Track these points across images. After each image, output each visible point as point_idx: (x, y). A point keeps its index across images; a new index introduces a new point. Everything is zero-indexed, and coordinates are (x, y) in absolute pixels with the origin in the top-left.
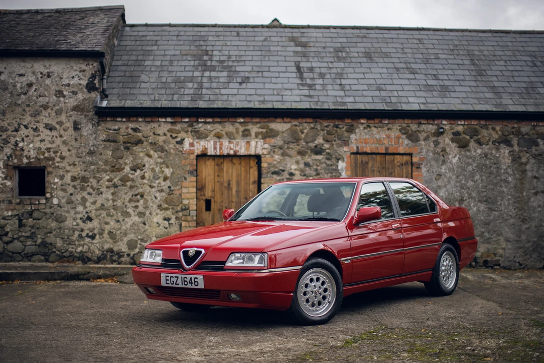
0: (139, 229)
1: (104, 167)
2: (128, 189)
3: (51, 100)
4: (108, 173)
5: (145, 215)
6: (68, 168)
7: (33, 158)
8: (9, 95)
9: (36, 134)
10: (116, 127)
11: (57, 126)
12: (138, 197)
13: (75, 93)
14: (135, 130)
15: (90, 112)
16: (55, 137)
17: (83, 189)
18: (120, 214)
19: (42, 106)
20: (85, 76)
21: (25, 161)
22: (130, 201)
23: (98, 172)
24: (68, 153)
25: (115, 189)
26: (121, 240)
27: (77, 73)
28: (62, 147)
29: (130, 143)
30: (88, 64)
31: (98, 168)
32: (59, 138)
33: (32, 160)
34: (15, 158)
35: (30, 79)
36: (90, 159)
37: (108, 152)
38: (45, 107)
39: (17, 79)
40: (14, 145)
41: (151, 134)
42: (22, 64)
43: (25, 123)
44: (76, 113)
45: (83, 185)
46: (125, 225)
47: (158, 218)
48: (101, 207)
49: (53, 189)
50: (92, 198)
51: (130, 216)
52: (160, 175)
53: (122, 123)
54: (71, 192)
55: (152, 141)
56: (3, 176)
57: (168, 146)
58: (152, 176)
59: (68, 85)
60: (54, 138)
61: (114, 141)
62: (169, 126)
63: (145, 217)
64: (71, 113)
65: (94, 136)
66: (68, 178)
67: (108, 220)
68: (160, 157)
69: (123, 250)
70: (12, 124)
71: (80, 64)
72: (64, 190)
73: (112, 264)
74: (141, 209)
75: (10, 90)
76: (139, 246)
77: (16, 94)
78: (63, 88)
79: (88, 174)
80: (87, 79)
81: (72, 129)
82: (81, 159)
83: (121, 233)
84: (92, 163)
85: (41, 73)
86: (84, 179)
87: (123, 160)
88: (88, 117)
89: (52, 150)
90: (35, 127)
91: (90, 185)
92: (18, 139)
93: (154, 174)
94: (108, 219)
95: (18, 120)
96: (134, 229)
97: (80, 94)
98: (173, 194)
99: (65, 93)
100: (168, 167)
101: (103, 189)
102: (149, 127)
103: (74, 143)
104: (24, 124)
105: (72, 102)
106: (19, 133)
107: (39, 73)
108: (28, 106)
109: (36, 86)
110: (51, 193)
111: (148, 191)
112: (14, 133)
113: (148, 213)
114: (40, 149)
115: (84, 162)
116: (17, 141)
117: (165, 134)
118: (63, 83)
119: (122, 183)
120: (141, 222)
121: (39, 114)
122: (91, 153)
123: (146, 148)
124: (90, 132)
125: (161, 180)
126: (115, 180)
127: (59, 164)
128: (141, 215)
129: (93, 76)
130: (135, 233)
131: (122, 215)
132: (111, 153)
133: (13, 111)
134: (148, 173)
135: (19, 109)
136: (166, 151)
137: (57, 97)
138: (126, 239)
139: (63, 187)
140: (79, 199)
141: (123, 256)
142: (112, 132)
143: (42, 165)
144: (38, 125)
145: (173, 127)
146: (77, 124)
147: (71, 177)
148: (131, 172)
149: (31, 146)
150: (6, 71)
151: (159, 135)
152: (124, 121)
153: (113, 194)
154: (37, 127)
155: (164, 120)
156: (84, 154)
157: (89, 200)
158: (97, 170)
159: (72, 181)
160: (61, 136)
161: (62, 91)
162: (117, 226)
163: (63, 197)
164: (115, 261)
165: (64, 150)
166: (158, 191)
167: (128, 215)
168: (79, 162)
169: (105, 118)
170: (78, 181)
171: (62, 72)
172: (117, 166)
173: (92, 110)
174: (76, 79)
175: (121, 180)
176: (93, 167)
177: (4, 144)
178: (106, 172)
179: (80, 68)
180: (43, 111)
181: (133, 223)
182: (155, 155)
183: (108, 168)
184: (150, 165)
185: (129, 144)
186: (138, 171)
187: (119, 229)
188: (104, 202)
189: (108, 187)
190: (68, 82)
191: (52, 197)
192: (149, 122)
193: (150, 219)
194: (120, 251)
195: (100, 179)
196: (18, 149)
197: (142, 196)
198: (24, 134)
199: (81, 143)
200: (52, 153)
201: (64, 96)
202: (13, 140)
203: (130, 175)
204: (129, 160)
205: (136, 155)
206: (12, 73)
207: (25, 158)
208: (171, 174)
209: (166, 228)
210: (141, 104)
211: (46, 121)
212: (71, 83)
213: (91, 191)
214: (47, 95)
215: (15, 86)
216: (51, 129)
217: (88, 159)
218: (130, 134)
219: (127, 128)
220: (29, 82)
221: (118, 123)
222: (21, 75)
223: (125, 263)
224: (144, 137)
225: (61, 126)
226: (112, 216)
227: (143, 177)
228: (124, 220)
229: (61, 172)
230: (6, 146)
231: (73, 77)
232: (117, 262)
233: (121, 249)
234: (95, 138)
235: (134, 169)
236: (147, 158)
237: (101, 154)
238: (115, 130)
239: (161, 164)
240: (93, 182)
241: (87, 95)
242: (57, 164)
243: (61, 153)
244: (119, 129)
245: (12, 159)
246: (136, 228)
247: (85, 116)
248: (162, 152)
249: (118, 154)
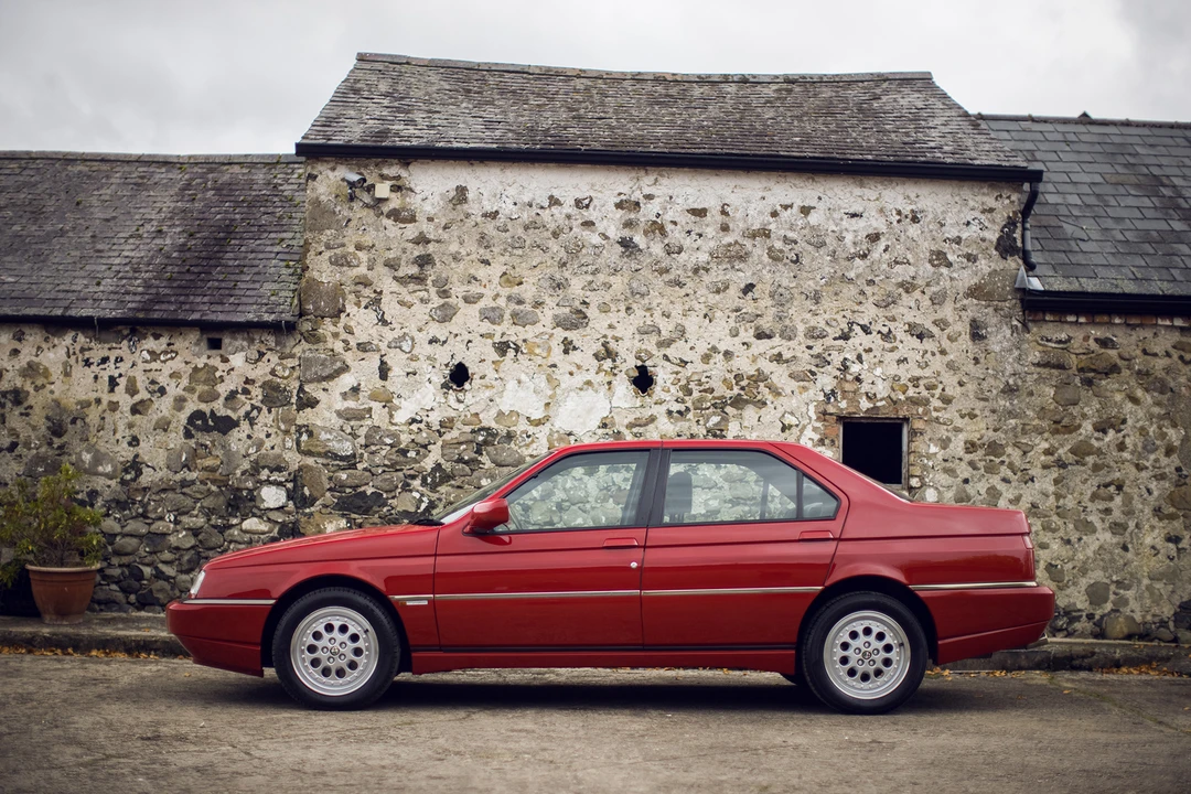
0: (1113, 560)
1: (1036, 422)
2: (1089, 472)
3: (921, 273)
4: (1046, 435)
5: (1125, 529)
6: (959, 422)
7: (881, 400)
8: (829, 258)
9: (888, 346)
10: (1063, 336)
11: (935, 330)
12: (1112, 489)
13: (971, 258)
14: (1104, 343)
15: (1005, 301)
16: (929, 353)
17: (990, 469)
18: (1071, 526)
19: (901, 285)
20: (993, 221)
21: (865, 404)
22: (1094, 497)
23: (1024, 432)
24: (958, 388)
25: (1061, 471)
26: (1075, 584)
27: (977, 214)
28: (947, 375)
29: (1094, 371)
30: (1001, 196)
31: (1024, 424)
32: (938, 354)
33: (879, 404)
34: (843, 398)
35: (875, 224)
36: (1008, 404)
37: (1047, 389)
38: (908, 287)
39: (844, 223)
40: (839, 369)
41: (1138, 352)
42: (858, 191)
43: (865, 322)
44: (975, 301)
45: (991, 461)
46: (1084, 549)
47: (1153, 537)
48: (1030, 509)
49: (924, 468)
50: (1011, 490)
51: (1094, 531)
52: (1158, 443)
53: (1075, 328)
54: (966, 475)
55: (1142, 367)
56: (816, 437)
57: (1174, 379)
58: (1140, 445)
59: (958, 240)
60: (929, 355)
61: (1060, 367)
62: (1176, 337)
63: (1127, 534)
64: (965, 302)
65: (1016, 353)
66: (957, 446)
67: (1046, 540)
68: (1158, 404)
69: (1079, 606)
70: (834, 323)
71: (984, 194)
72: (950, 472)
73: (1054, 636)
74: (1117, 515)
75: (831, 248)
76: (1112, 597)
77: (844, 256)
78: (946, 247)
79: (1003, 436)
80: (998, 228)
81: (968, 336)
82: (987, 404)
83: (1074, 568)
84: (1011, 414)
85: (899, 213)
86: (994, 448)
87: (1077, 408)
88: (1002, 313)
89: (921, 382)
90: (885, 330)
91: (1007, 461)
92: (848, 356)
93: (1146, 440)
94: (1046, 538)
95: (848, 314)
96: (1102, 560)
97: (983, 262)
98: (1185, 484)
99: (951, 257)
100: (1175, 426)
101: (1036, 471)
102: (1134, 338)
103: (970, 367)
104: (862, 323)
105: (966, 278)
106: (850, 342)
107: (894, 212)
108: (871, 282)
109: (888, 240)
110: (921, 478)
111: (1132, 478)
112: (841, 342)
113: (1132, 524)
114: (896, 378)
115: (994, 411)
116: (845, 359)
117: (1168, 355)
118: (947, 235)
119: (1076, 458)
120: (1118, 544)
121: (894, 302)
122: (1009, 391)
123: (1128, 383)
124: (1005, 344)
125: (1160, 454)
126: (1061, 451)
127: (939, 414)
128: (1118, 528)
129: (1011, 223)
130: (1104, 569)
131: (1076, 528)
132: (1053, 393)
133: (836, 294)
134: (1132, 438)
135: (850, 291)
136: (1172, 390)
137: (933, 266)
138: (1084, 582)
139: (948, 465)
140: (983, 491)
141: (1078, 619)
142: (1054, 345)
143: (901, 414)
144: (892, 325)
145: (1184, 339)
146: (978, 328)
147: (965, 443)
148: (1096, 434)
149: (878, 371)
150: (821, 206)
151: (1155, 355)
152: (1081, 324)
153: (1056, 482)
154: (890, 331)
155: (1168, 323)
156: (995, 392)
157: (1004, 494)
158: (1023, 429)
159: (968, 451)
160: (943, 352)
161: (945, 254)
162: (1065, 552)
163: (949, 487)
164: (1060, 630)
165: (950, 380)
166: (1155, 476)
167: (1088, 528)
168: (982, 410)
169: (1040, 316)
170: (980, 452)
171: (943, 212)
172: (1066, 421)
173: (1010, 297)
174: (975, 228)
175: (1073, 451)
176: (1013, 422)
177: (817, 366)
178: (1041, 434)
179: (983, 203)
180: (904, 294)
181: (1101, 547)
182: (1148, 399)
183: (1045, 424)
184: (1138, 421)
185: (1092, 374)
186: (1111, 433)
187: (1071, 559)
188: (1038, 499)
189: (1045, 467)
190: (957, 234)
191: (923, 485)
192: (1133, 327)
193: (1138, 538)
194: (1072, 608)
195: (1029, 448)
196: (849, 377)
197: (1120, 488)
198: (861, 345)
199: (987, 369)
200: (922, 388)
201: (949, 265)
202: (836, 359)
203: (1093, 442)
204: (1091, 408)
205: (1106, 397)
206: (834, 210)
207: (864, 398)
208: (1182, 440)
209: (1172, 559)
210: (1117, 286)
211: (909, 318)
212: (964, 236)
213: (1009, 473)
214: (911, 261)
215: (841, 239)
216: (920, 337)
217: (1003, 403)
218: (1093, 352)
219: (1086, 338)
220: (871, 231)
221: (1066, 326)
222: (854, 215)
223: (1082, 635)
224: (1122, 358)
225: (943, 330)
226: (1054, 531)
227: (1121, 447)
228: (1080, 539)
229: (943, 432)
230: (822, 370)
231: (968, 223)
232: (1065, 632)
233: (1075, 604)
234: (1019, 359)
235: (1101, 428)
236: (1129, 406)
237: (1031, 394)
238: (1060, 342)
239: (1160, 417)
240: (1014, 455)
241: (999, 265)
242: (935, 414)
243: (943, 390)
244: (1070, 339)
245: (836, 399)
246: (1107, 557)
247: (996, 310)
248: (1162, 393)
249: (1069, 394)
